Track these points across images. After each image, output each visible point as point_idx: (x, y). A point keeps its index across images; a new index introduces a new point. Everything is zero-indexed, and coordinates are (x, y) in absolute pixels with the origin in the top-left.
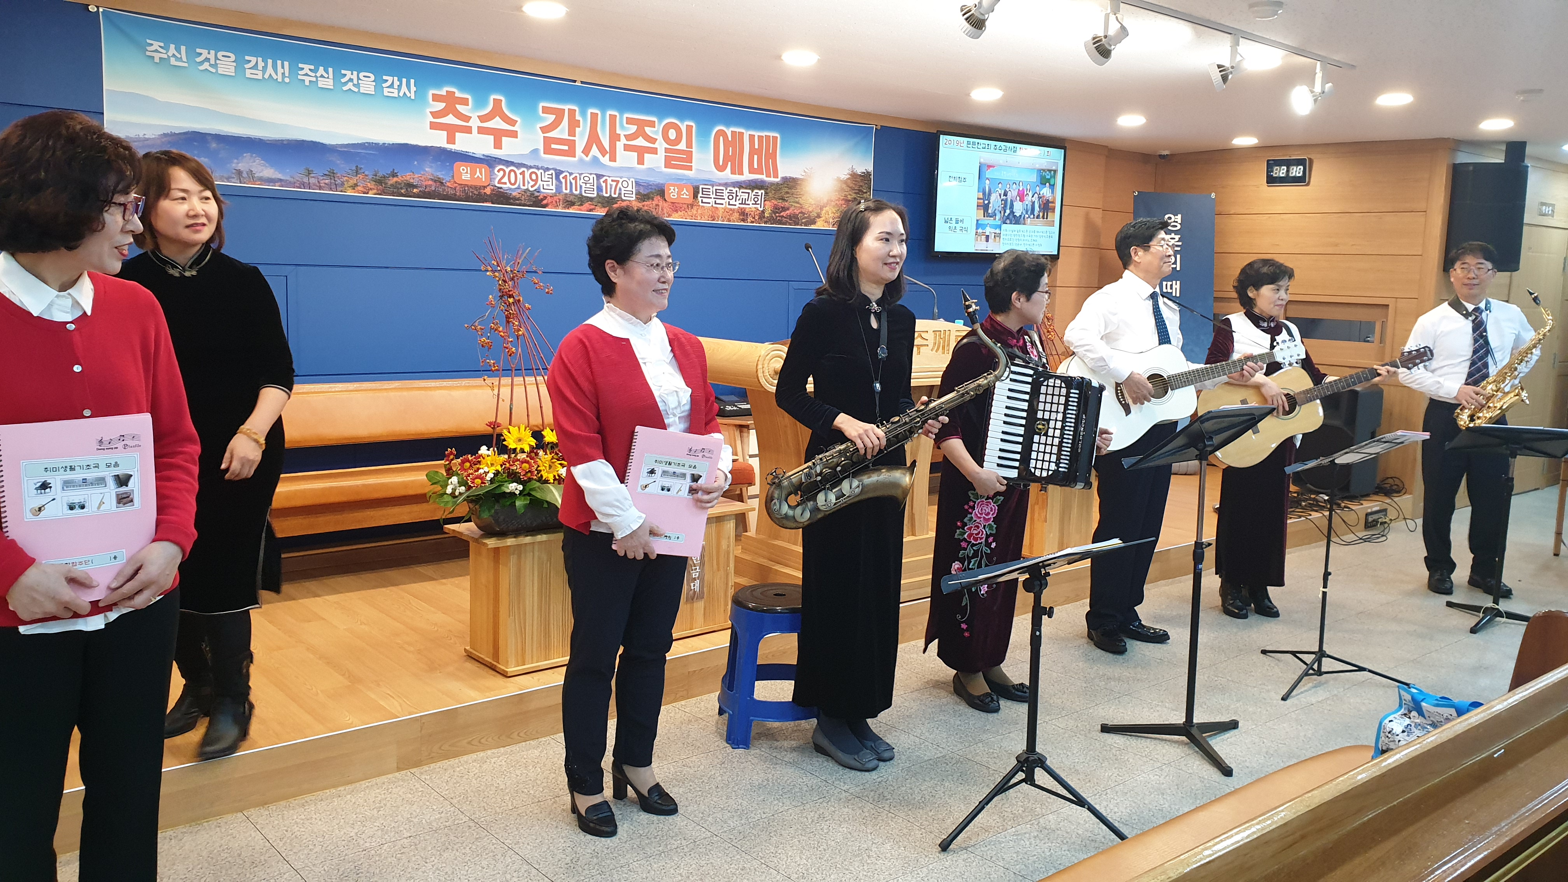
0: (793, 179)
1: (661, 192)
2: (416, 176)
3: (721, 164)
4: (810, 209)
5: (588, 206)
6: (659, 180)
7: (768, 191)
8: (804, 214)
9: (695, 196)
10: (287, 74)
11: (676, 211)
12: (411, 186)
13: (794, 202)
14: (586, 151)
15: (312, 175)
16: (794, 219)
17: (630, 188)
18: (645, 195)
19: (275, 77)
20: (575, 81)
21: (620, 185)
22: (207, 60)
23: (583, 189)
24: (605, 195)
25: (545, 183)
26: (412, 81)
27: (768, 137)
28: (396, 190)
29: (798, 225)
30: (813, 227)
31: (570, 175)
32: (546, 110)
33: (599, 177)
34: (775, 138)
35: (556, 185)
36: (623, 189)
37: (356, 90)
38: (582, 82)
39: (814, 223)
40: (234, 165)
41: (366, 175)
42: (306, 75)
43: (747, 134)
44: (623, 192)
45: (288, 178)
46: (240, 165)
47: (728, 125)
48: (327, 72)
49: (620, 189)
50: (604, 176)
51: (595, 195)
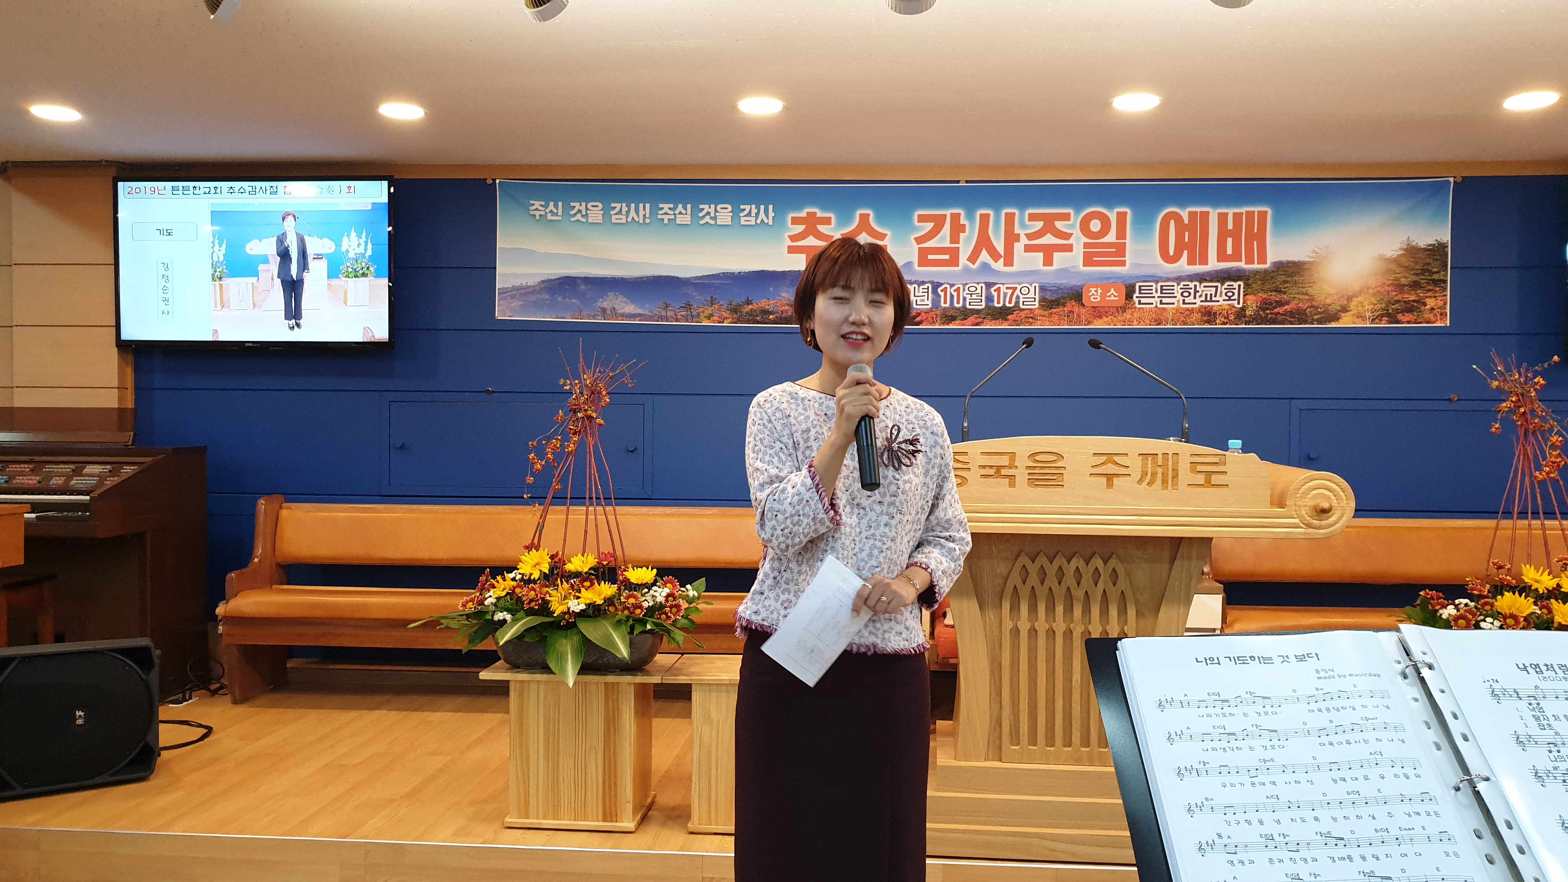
0: (1294, 263)
1: (1077, 295)
2: (772, 302)
3: (1171, 253)
4: (1328, 301)
5: (974, 320)
6: (1074, 282)
7: (1250, 282)
8: (1316, 308)
9: (1129, 296)
10: (647, 216)
11: (1100, 317)
12: (766, 312)
13: (1298, 293)
14: (973, 258)
15: (669, 308)
16: (1299, 316)
17: (1032, 295)
18: (1054, 301)
19: (636, 219)
20: (958, 182)
21: (1017, 292)
22: (579, 211)
23: (968, 301)
24: (996, 305)
25: (918, 299)
26: (771, 207)
27: (1250, 214)
28: (751, 317)
29: (1306, 323)
30: (1333, 325)
31: (951, 288)
32: (922, 219)
33: (989, 285)
34: (1263, 215)
35: (933, 300)
36: (1021, 296)
37: (713, 222)
38: (967, 182)
39: (1336, 318)
40: (600, 304)
41: (721, 305)
42: (666, 213)
43: (1214, 214)
44: (1021, 300)
45: (647, 312)
46: (605, 303)
47: (1183, 204)
48: (686, 210)
49: (1018, 297)
50: (995, 284)
51: (983, 307)
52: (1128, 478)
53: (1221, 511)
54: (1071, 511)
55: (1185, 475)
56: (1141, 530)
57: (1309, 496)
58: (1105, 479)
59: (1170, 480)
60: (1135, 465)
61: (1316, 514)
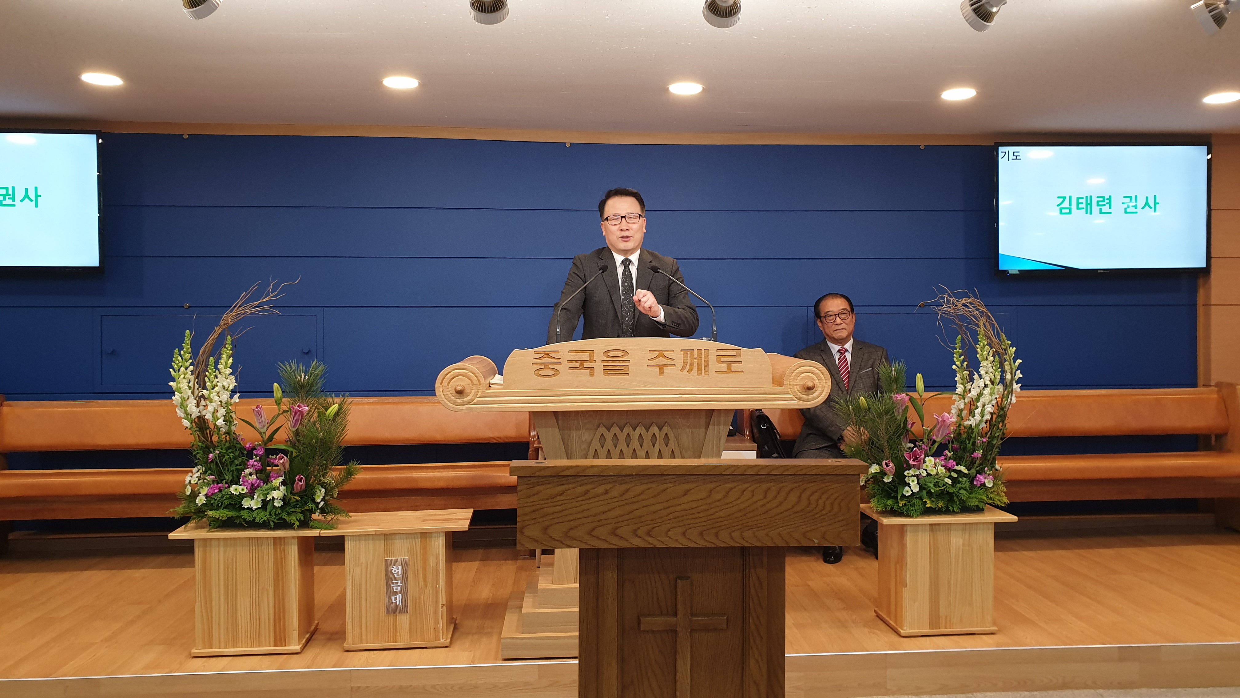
52: (674, 367)
53: (739, 390)
54: (634, 392)
55: (713, 364)
56: (684, 405)
57: (799, 378)
58: (658, 368)
59: (703, 368)
60: (678, 358)
61: (804, 391)
